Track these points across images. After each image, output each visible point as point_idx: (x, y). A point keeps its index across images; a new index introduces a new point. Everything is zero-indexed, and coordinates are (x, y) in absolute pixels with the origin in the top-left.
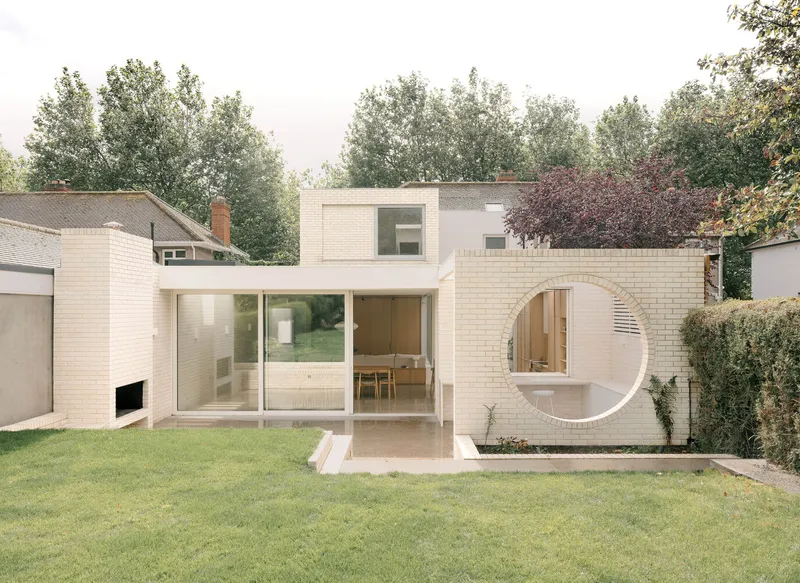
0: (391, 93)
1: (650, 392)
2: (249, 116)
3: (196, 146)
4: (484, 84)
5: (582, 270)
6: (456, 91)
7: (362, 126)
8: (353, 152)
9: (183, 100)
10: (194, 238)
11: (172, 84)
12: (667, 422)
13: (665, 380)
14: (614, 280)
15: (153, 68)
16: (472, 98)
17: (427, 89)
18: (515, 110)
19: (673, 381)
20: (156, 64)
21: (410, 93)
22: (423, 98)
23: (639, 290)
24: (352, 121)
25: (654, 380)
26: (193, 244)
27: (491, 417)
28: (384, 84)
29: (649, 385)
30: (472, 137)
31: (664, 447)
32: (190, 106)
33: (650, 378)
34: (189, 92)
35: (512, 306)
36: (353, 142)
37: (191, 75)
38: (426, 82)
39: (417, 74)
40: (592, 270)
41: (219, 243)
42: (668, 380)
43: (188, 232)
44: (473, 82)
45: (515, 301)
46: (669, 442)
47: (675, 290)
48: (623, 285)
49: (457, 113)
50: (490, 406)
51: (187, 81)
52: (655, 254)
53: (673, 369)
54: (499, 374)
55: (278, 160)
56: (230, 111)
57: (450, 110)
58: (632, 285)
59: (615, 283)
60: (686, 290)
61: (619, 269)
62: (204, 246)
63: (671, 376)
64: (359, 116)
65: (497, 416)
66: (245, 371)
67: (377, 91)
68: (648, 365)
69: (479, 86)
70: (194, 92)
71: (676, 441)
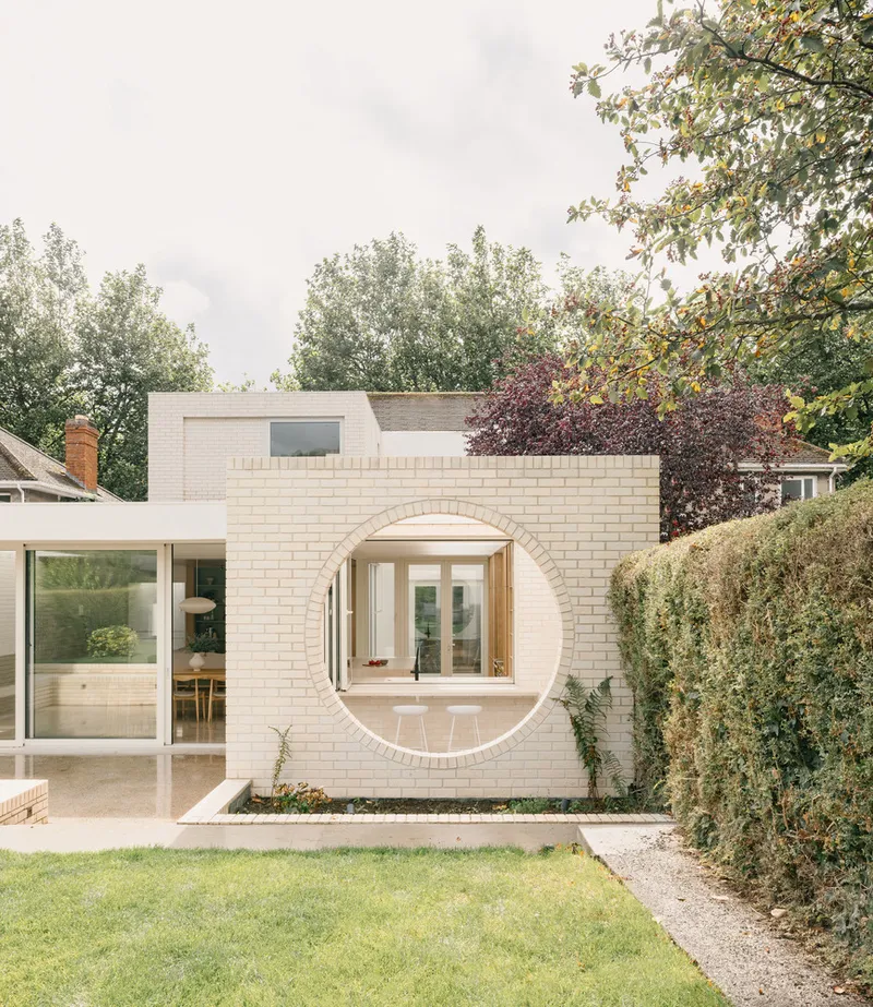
0: (361, 266)
1: (566, 704)
2: (155, 301)
3: (74, 345)
4: (498, 251)
5: (447, 492)
6: (457, 262)
7: (318, 315)
8: (304, 354)
9: (52, 276)
10: (23, 476)
11: (37, 252)
12: (590, 755)
13: (590, 684)
14: (502, 510)
15: (11, 228)
16: (481, 273)
17: (415, 259)
18: (545, 289)
19: (605, 686)
20: (18, 222)
21: (389, 265)
22: (409, 272)
23: (546, 528)
24: (304, 307)
25: (572, 684)
26: (19, 484)
27: (284, 748)
28: (351, 252)
29: (564, 692)
30: (481, 331)
31: (582, 801)
32: (62, 284)
33: (565, 680)
34: (61, 264)
35: (325, 556)
36: (306, 339)
37: (65, 239)
38: (411, 249)
39: (399, 238)
40: (465, 492)
41: (77, 486)
42: (598, 683)
43: (15, 467)
44: (479, 248)
45: (330, 547)
46: (591, 791)
47: (609, 527)
48: (517, 519)
49: (459, 296)
50: (282, 731)
51: (59, 248)
52: (574, 464)
53: (605, 665)
54: (301, 674)
55: (197, 369)
56: (123, 295)
57: (450, 292)
58: (534, 519)
59: (504, 515)
60: (627, 528)
61: (510, 491)
62: (39, 488)
63: (602, 676)
64: (315, 301)
65: (292, 746)
66: (56, 675)
67: (342, 262)
68: (563, 656)
69: (490, 256)
70: (69, 264)
71: (607, 790)
